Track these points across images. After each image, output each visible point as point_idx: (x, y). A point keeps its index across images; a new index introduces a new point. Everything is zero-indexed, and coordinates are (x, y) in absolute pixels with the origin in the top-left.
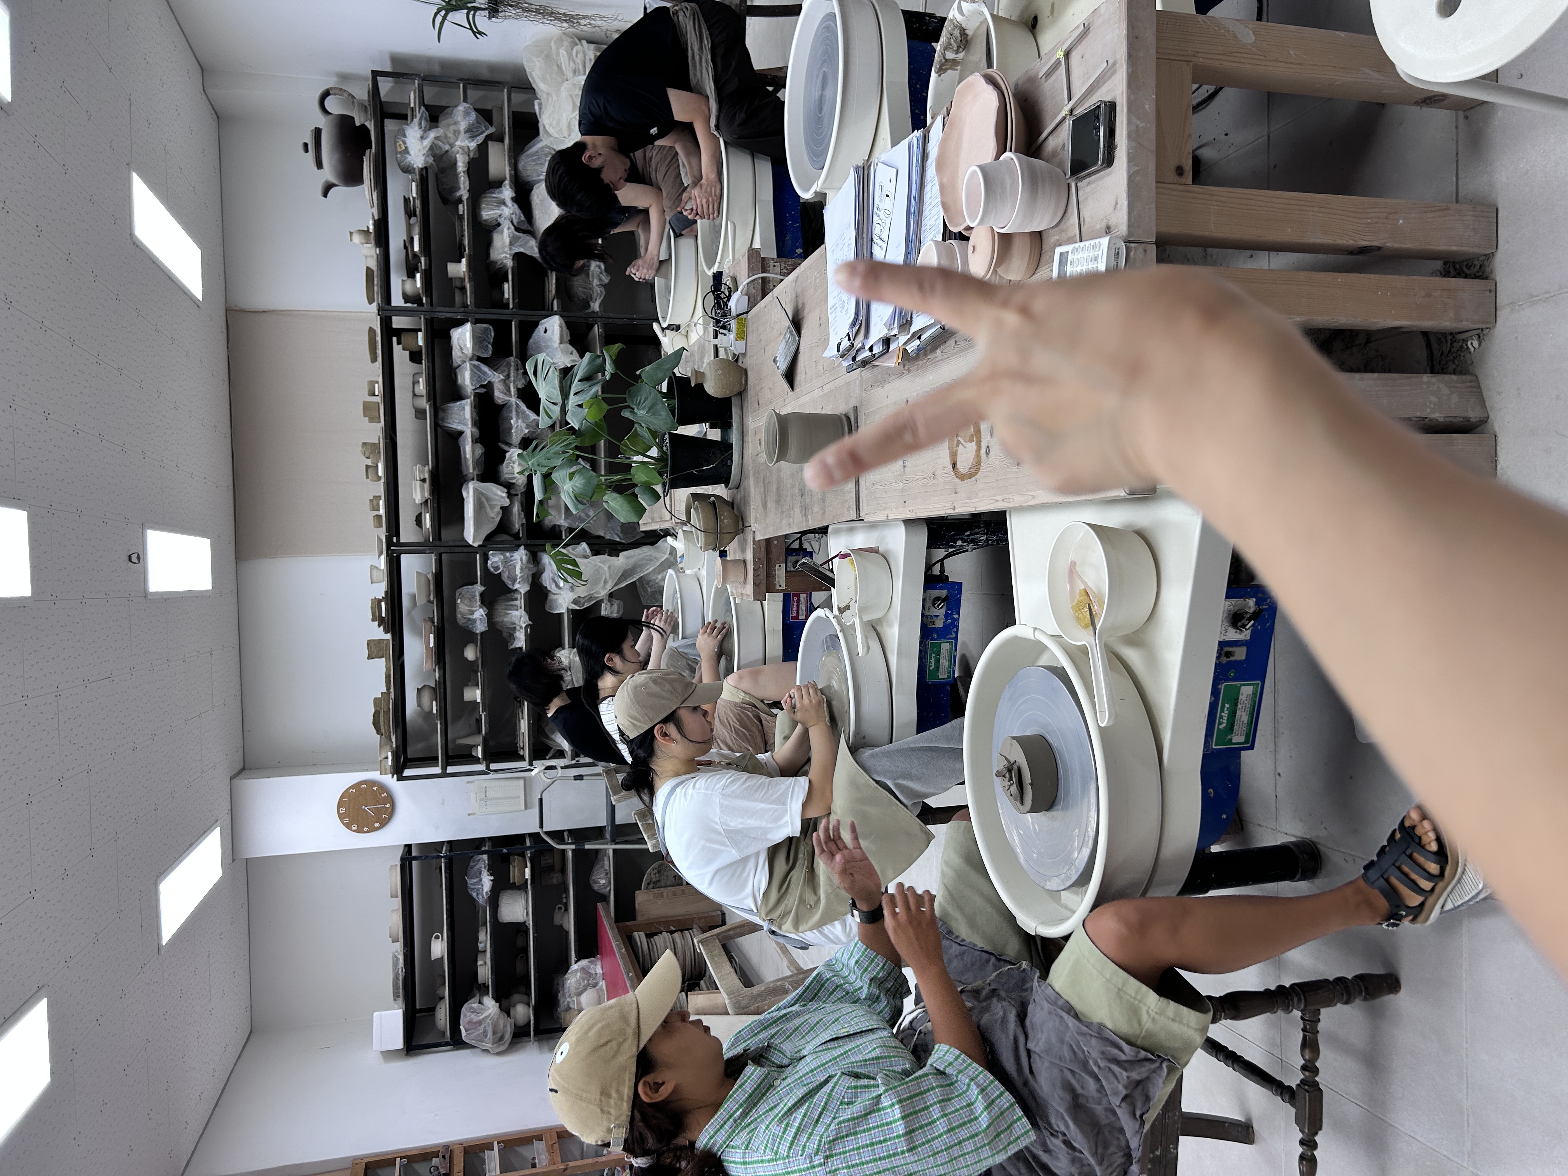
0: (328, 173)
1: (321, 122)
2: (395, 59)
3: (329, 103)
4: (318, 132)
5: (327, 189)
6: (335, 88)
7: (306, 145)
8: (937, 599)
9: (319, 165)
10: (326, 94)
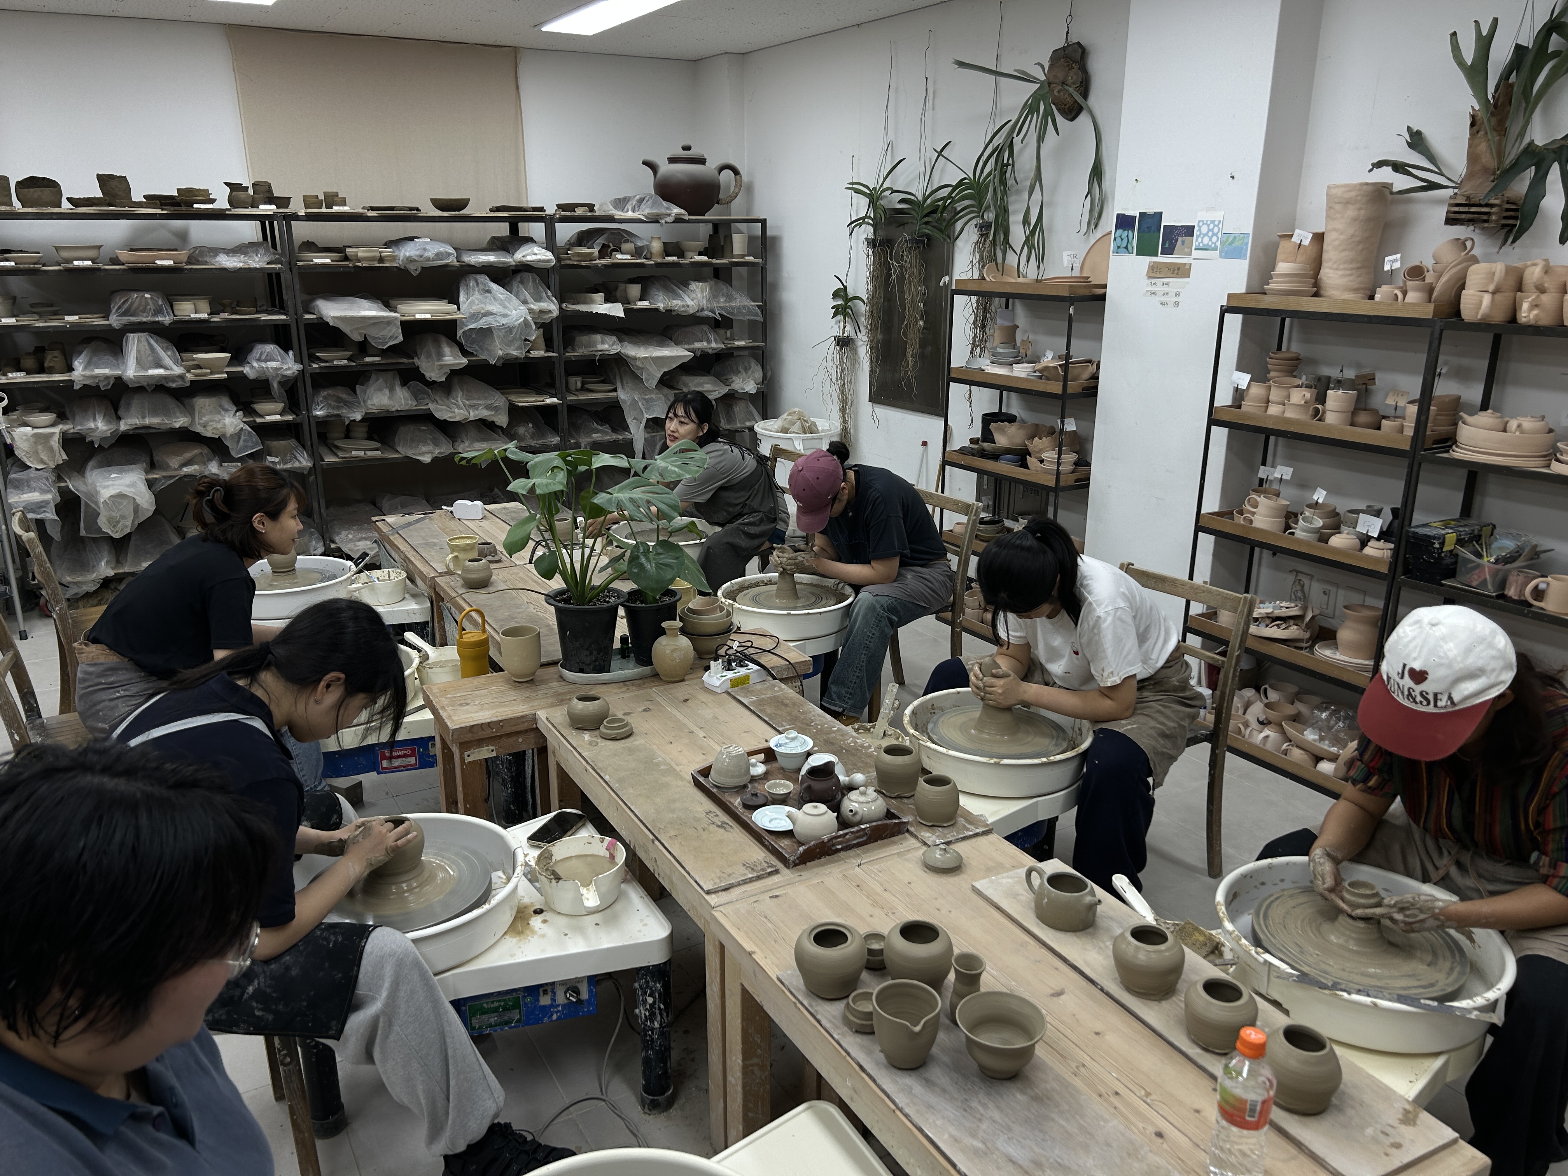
0: (666, 168)
1: (712, 164)
2: (775, 240)
3: (727, 173)
4: (702, 161)
5: (651, 165)
6: (741, 181)
7: (687, 148)
8: (577, 991)
9: (673, 160)
10: (736, 172)
